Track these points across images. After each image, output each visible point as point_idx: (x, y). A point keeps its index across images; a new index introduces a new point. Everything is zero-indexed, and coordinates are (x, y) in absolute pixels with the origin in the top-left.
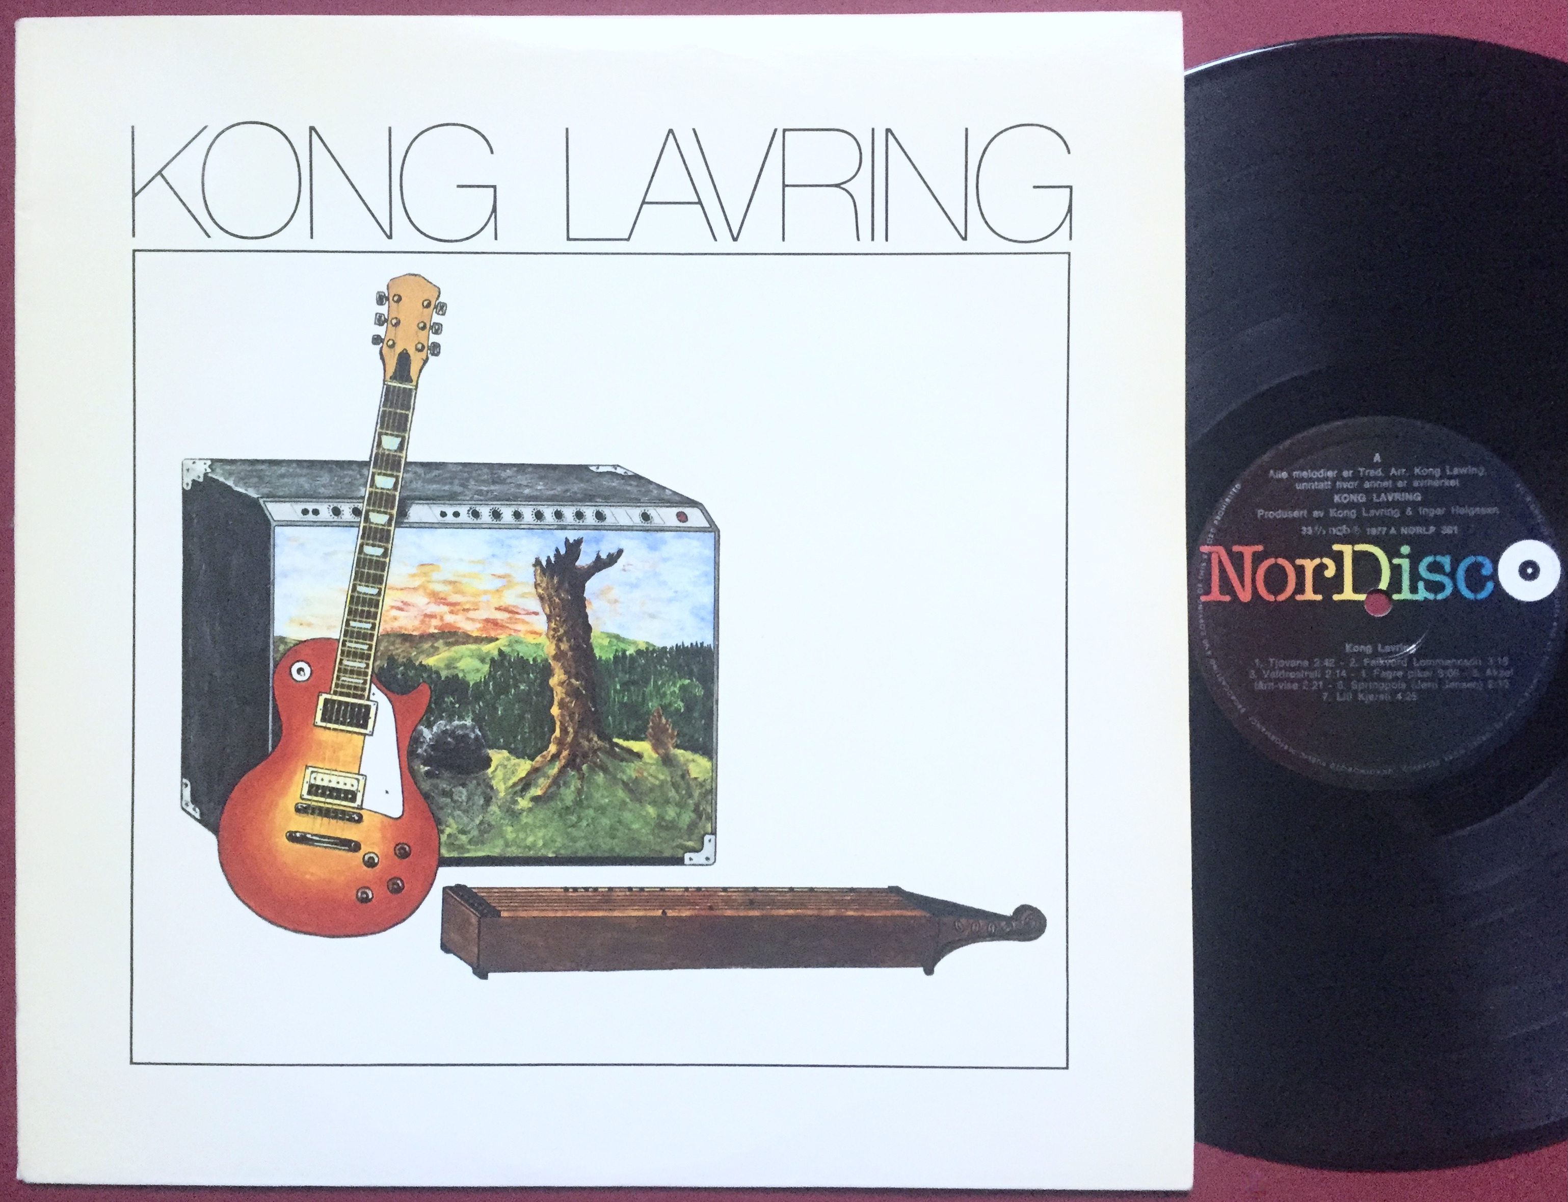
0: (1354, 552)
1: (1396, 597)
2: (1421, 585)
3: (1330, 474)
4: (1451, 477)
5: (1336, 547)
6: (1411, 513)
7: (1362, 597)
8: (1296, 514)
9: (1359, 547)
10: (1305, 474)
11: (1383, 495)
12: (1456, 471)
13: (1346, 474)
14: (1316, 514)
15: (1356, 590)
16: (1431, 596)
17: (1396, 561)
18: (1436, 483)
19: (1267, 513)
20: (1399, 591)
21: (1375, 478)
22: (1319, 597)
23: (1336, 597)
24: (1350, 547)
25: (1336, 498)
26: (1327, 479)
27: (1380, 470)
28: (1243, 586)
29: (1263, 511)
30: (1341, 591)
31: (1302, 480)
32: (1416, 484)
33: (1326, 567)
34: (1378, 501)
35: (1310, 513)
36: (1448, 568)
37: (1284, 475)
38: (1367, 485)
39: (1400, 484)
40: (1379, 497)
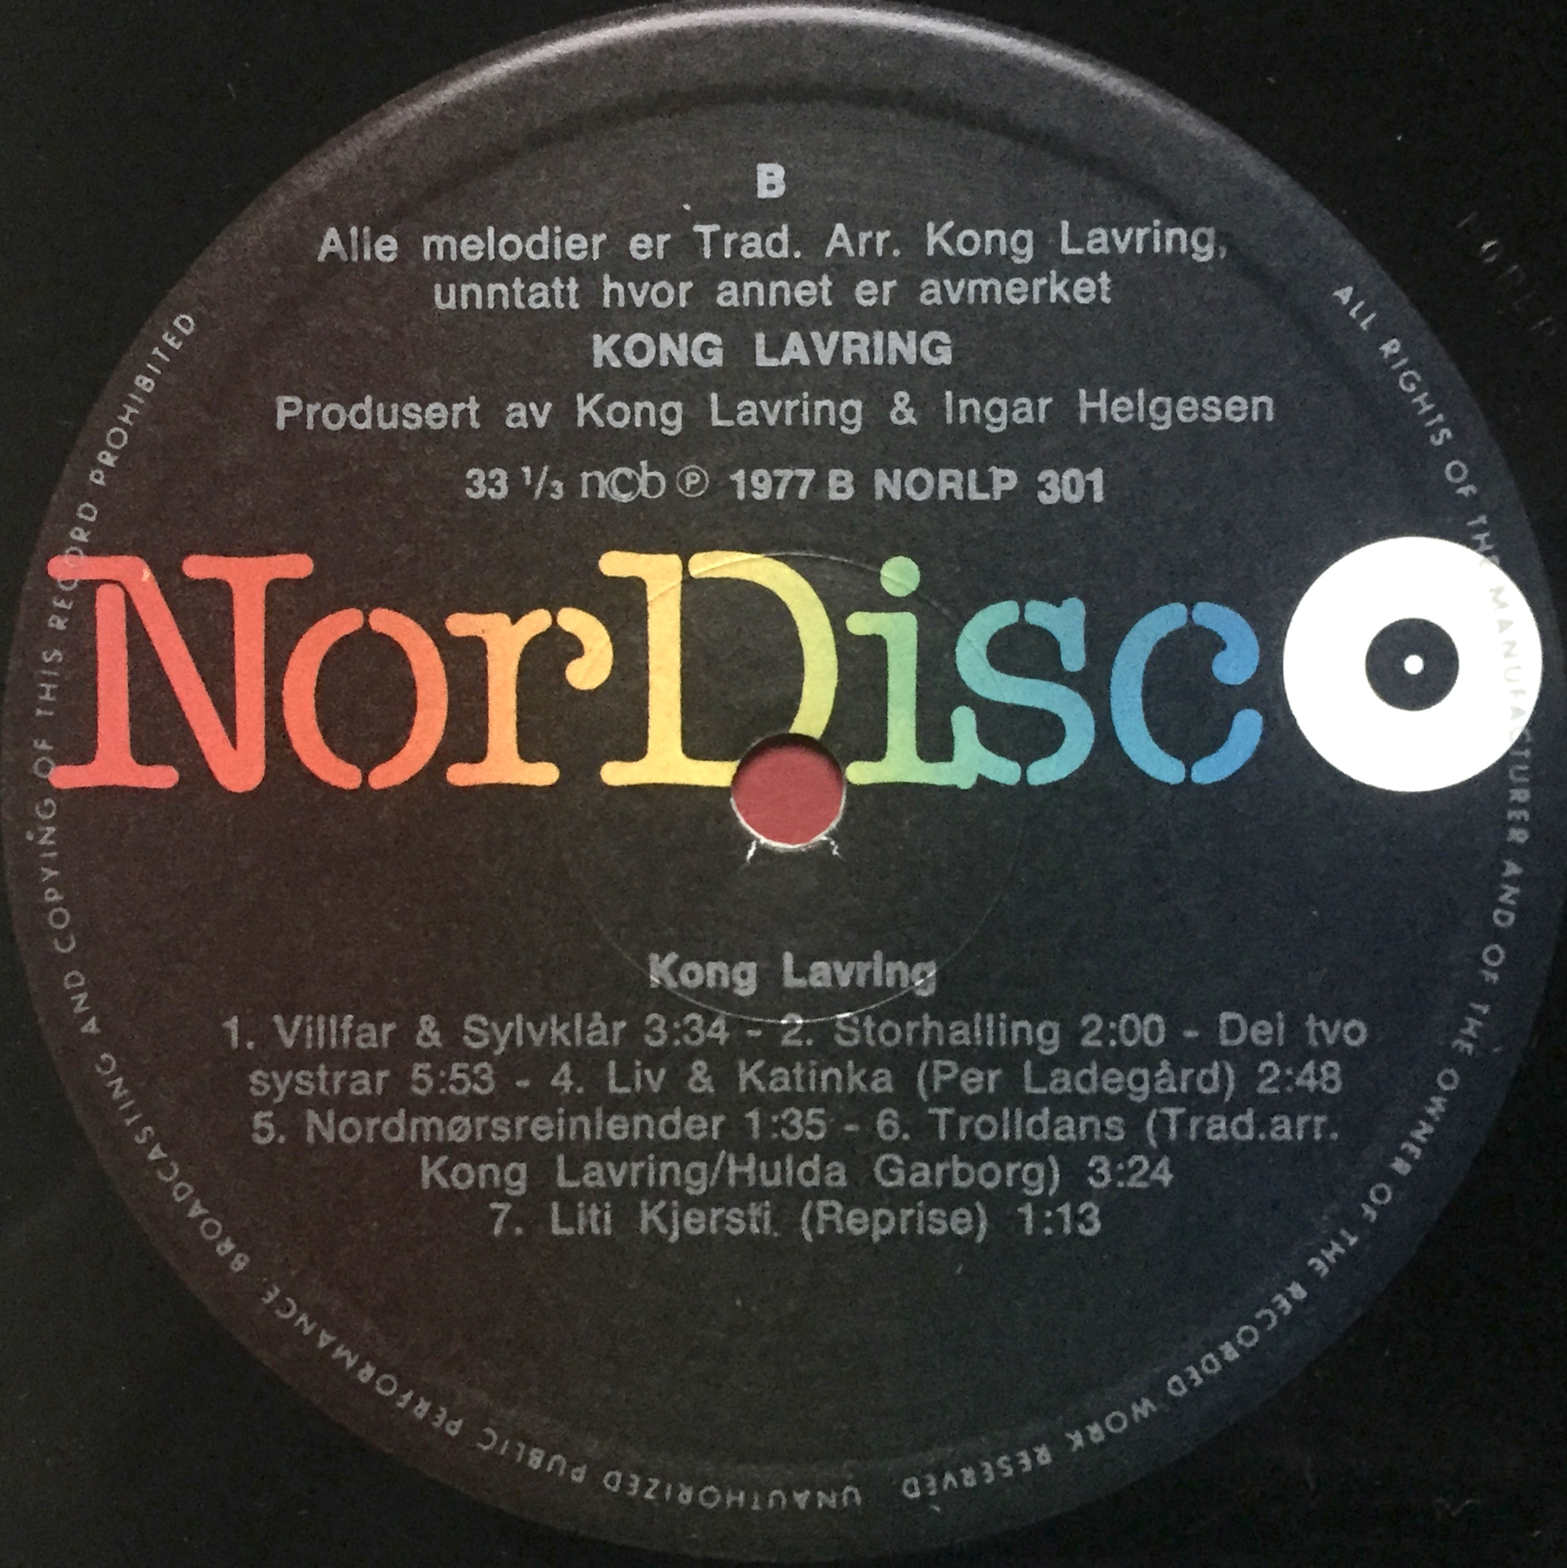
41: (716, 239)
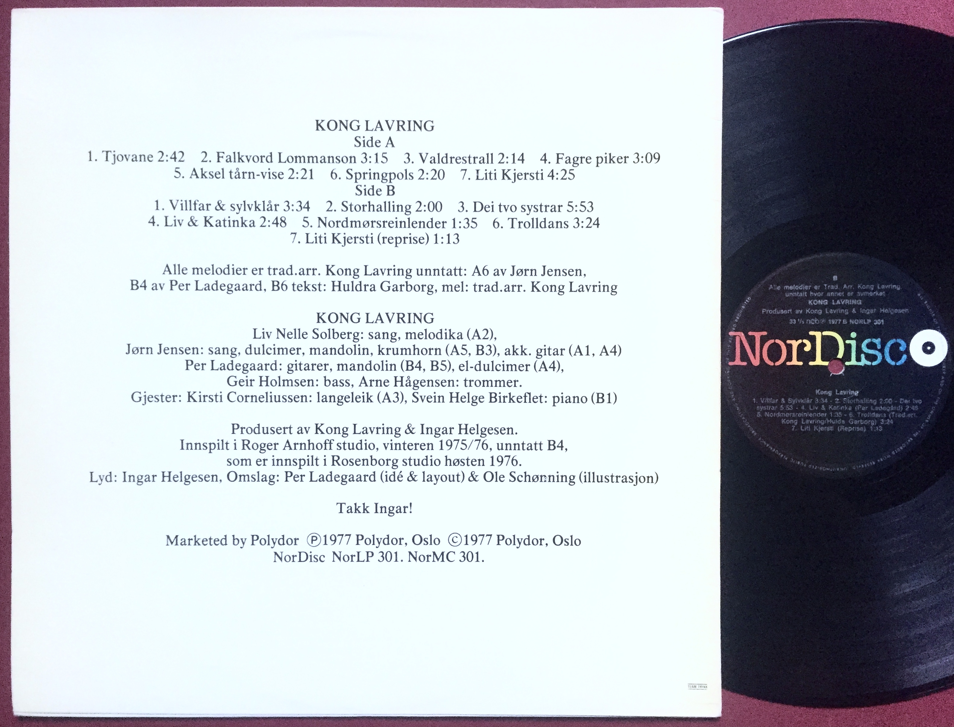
41: (827, 286)
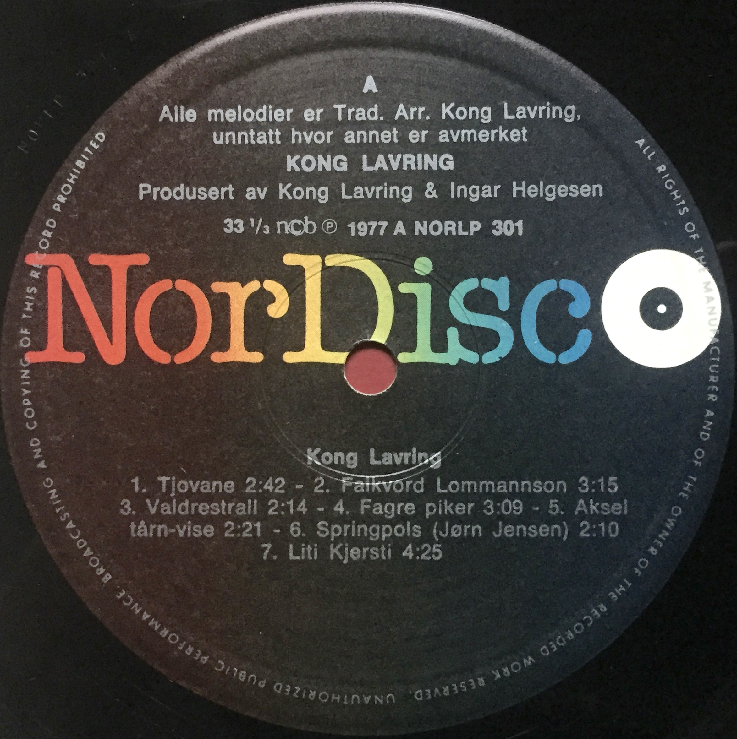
0: (325, 268)
1: (404, 358)
2: (453, 334)
3: (279, 115)
4: (510, 125)
5: (290, 259)
6: (434, 195)
7: (340, 358)
8: (214, 193)
9: (333, 260)
10: (230, 115)
11: (381, 157)
12: (521, 112)
13: (309, 115)
14: (251, 194)
15: (326, 345)
16: (472, 357)
17: (404, 288)
18: (484, 136)
19: (156, 190)
20: (412, 348)
21: (365, 125)
22: (257, 357)
23: (290, 357)
24: (317, 259)
25: (291, 163)
26: (273, 124)
27: (375, 109)
28: (110, 337)
29: (149, 186)
30: (299, 347)
31: (225, 126)
32: (443, 137)
33: (271, 299)
34: (371, 169)
35: (240, 192)
36: (504, 305)
37: (191, 115)
38: (350, 137)
39: (414, 136)
40: (372, 162)
